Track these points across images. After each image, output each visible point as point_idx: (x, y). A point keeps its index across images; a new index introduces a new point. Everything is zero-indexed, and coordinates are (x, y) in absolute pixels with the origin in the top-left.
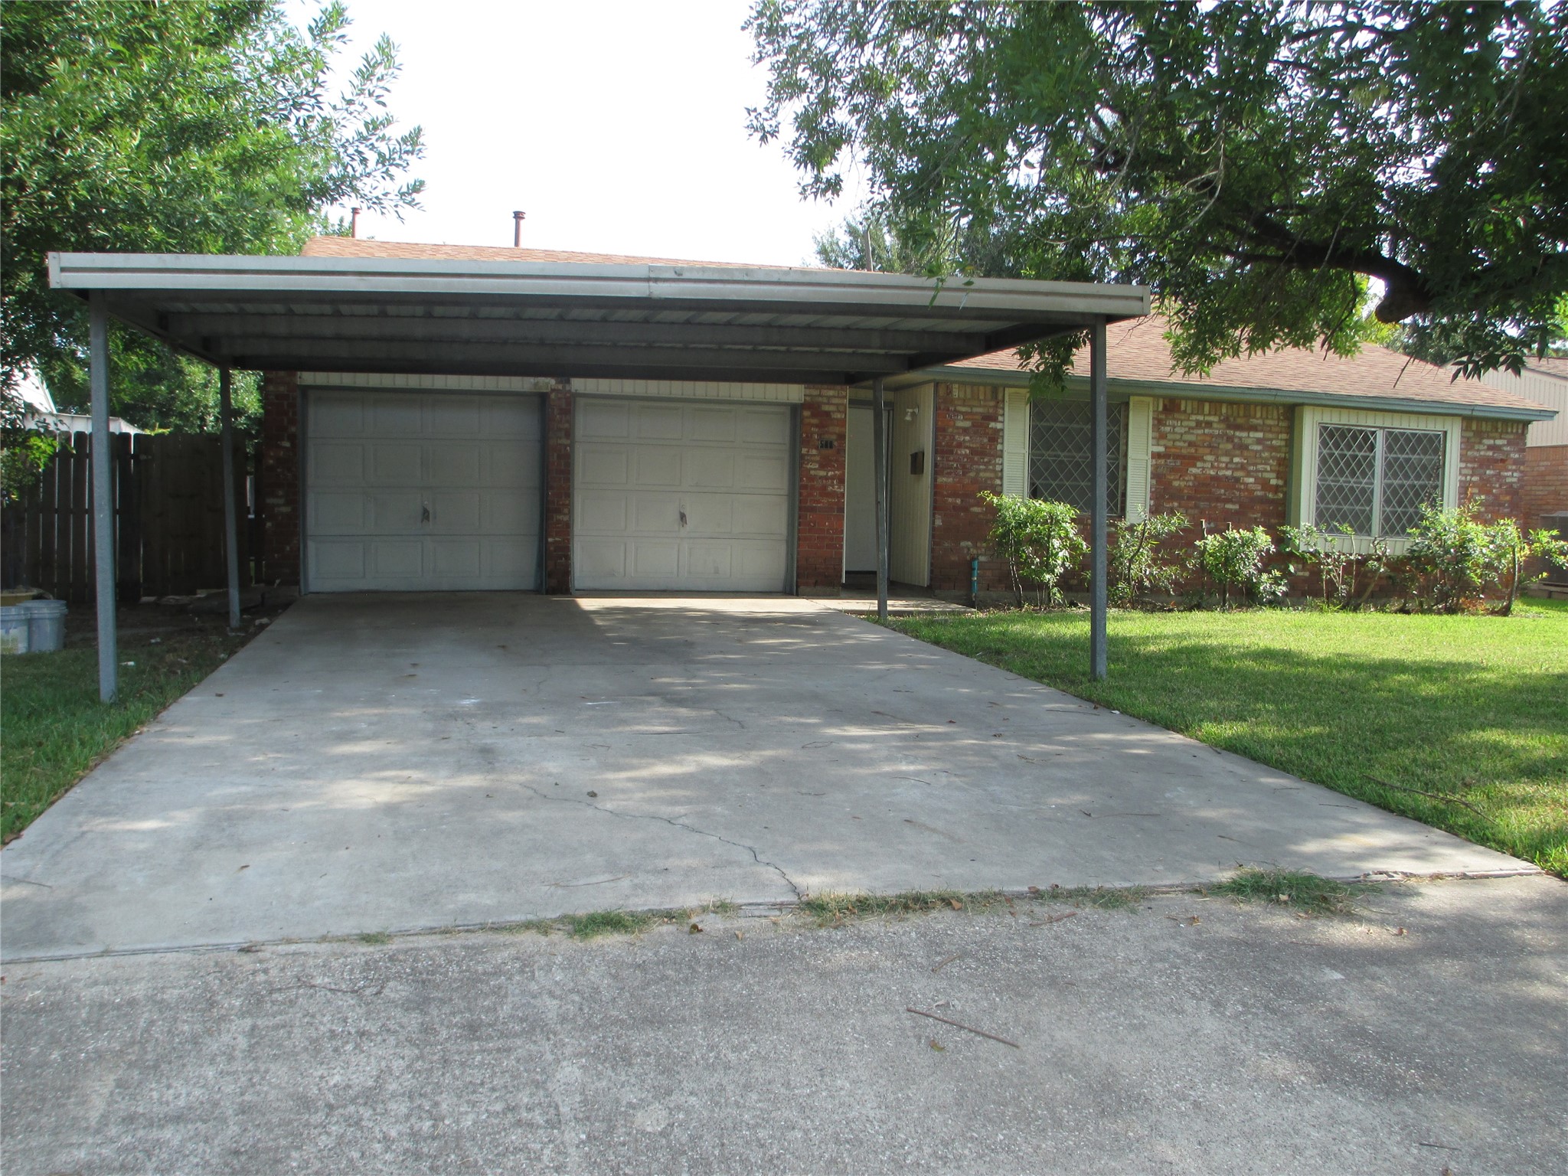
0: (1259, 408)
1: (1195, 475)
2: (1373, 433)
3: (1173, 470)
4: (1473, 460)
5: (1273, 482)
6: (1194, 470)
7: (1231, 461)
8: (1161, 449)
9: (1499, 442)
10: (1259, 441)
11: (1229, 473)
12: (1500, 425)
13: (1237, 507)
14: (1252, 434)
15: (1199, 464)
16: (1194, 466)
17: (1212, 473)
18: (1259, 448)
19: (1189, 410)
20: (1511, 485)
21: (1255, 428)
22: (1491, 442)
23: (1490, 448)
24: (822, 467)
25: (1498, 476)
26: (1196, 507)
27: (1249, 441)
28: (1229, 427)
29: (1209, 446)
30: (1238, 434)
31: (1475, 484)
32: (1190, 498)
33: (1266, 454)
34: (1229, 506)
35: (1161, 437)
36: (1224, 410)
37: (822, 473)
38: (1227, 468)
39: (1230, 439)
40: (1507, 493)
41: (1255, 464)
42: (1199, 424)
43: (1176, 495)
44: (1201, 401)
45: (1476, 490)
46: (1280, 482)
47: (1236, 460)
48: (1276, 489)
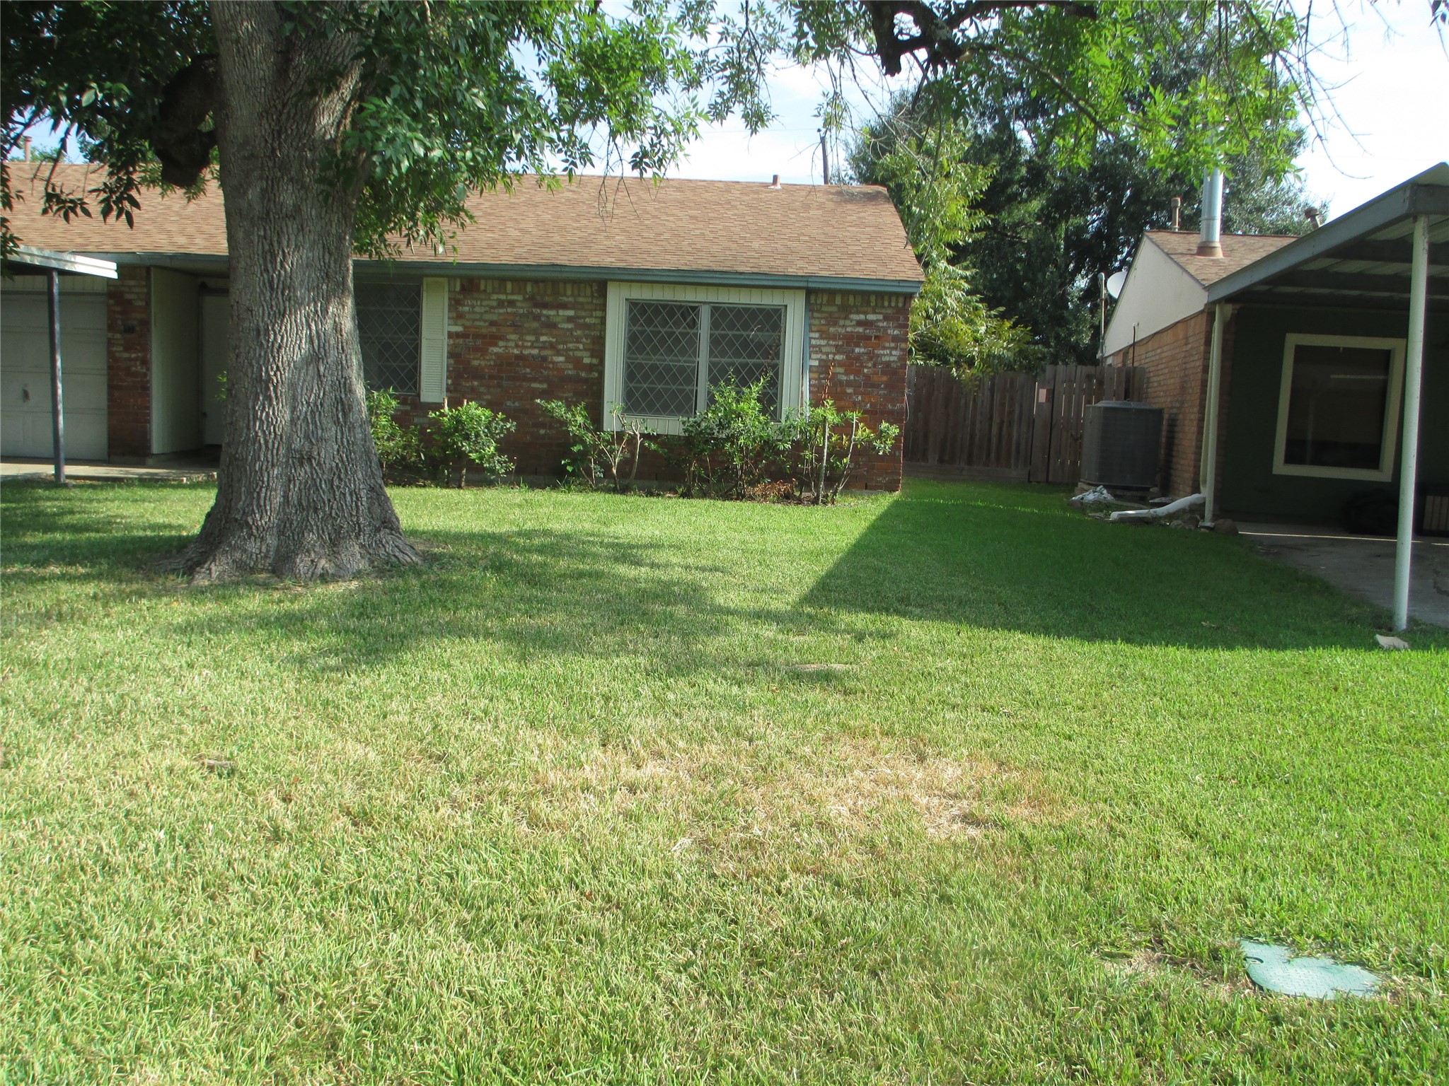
0: (569, 286)
1: (496, 354)
2: (694, 309)
3: (476, 349)
4: (834, 337)
5: (587, 361)
6: (495, 350)
7: (537, 340)
8: (459, 329)
9: (871, 317)
10: (570, 319)
11: (535, 352)
12: (873, 298)
13: (545, 386)
14: (561, 312)
15: (501, 343)
16: (496, 345)
17: (516, 352)
18: (570, 326)
19: (489, 289)
20: (888, 364)
21: (564, 306)
22: (862, 317)
23: (859, 323)
24: (127, 349)
25: (872, 356)
26: (499, 386)
27: (558, 319)
28: (536, 306)
29: (513, 325)
30: (545, 312)
31: (840, 364)
32: (492, 377)
33: (579, 333)
34: (535, 385)
35: (457, 317)
36: (529, 288)
37: (126, 355)
38: (533, 347)
39: (537, 318)
40: (884, 373)
41: (565, 343)
42: (501, 304)
43: (476, 374)
44: (503, 280)
45: (841, 370)
46: (595, 361)
47: (543, 338)
48: (590, 368)
